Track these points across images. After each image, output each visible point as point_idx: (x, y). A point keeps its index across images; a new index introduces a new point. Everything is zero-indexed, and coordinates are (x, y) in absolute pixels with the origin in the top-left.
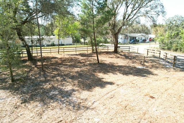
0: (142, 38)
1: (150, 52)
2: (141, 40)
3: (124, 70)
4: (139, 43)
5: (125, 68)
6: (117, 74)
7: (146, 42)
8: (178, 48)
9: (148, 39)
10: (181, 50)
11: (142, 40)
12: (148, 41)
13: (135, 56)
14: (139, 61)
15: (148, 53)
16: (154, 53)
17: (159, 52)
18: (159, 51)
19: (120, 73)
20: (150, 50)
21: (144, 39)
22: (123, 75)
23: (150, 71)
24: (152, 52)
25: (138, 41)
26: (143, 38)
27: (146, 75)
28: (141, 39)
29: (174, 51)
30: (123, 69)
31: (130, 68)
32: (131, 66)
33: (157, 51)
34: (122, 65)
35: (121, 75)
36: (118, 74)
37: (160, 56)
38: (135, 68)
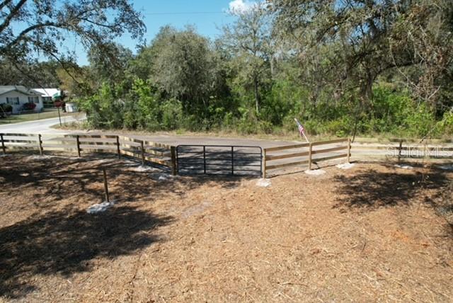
0: (18, 98)
1: (84, 143)
2: (18, 106)
3: (50, 247)
4: (12, 114)
5: (46, 233)
6: (32, 288)
7: (36, 109)
8: (137, 122)
9: (38, 102)
10: (144, 126)
11: (21, 105)
12: (40, 105)
13: (39, 165)
14: (71, 182)
15: (81, 146)
16: (99, 143)
17: (115, 140)
18: (113, 137)
19: (42, 271)
20: (85, 136)
21: (26, 101)
22: (67, 274)
23: (141, 213)
24: (92, 143)
25: (10, 109)
26: (24, 100)
27: (145, 232)
28: (16, 101)
29: (129, 130)
30: (39, 240)
31: (64, 222)
32: (61, 214)
33: (107, 137)
34: (18, 220)
35: (56, 282)
36: (38, 279)
37: (119, 150)
38: (82, 214)
